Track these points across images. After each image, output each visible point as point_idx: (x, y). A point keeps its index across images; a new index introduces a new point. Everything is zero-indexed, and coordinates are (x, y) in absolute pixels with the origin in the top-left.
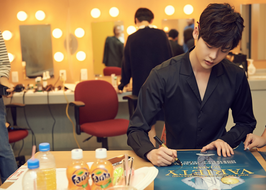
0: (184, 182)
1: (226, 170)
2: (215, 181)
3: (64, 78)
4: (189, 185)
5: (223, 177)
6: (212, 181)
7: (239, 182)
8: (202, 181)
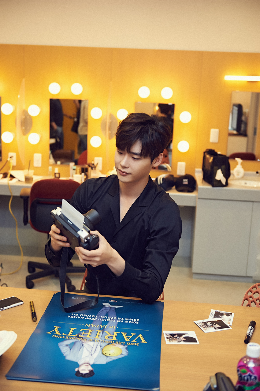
0: (60, 347)
1: (120, 333)
2: (96, 349)
3: (13, 162)
4: (62, 352)
5: (109, 344)
6: (92, 348)
7: (121, 354)
8: (81, 347)
